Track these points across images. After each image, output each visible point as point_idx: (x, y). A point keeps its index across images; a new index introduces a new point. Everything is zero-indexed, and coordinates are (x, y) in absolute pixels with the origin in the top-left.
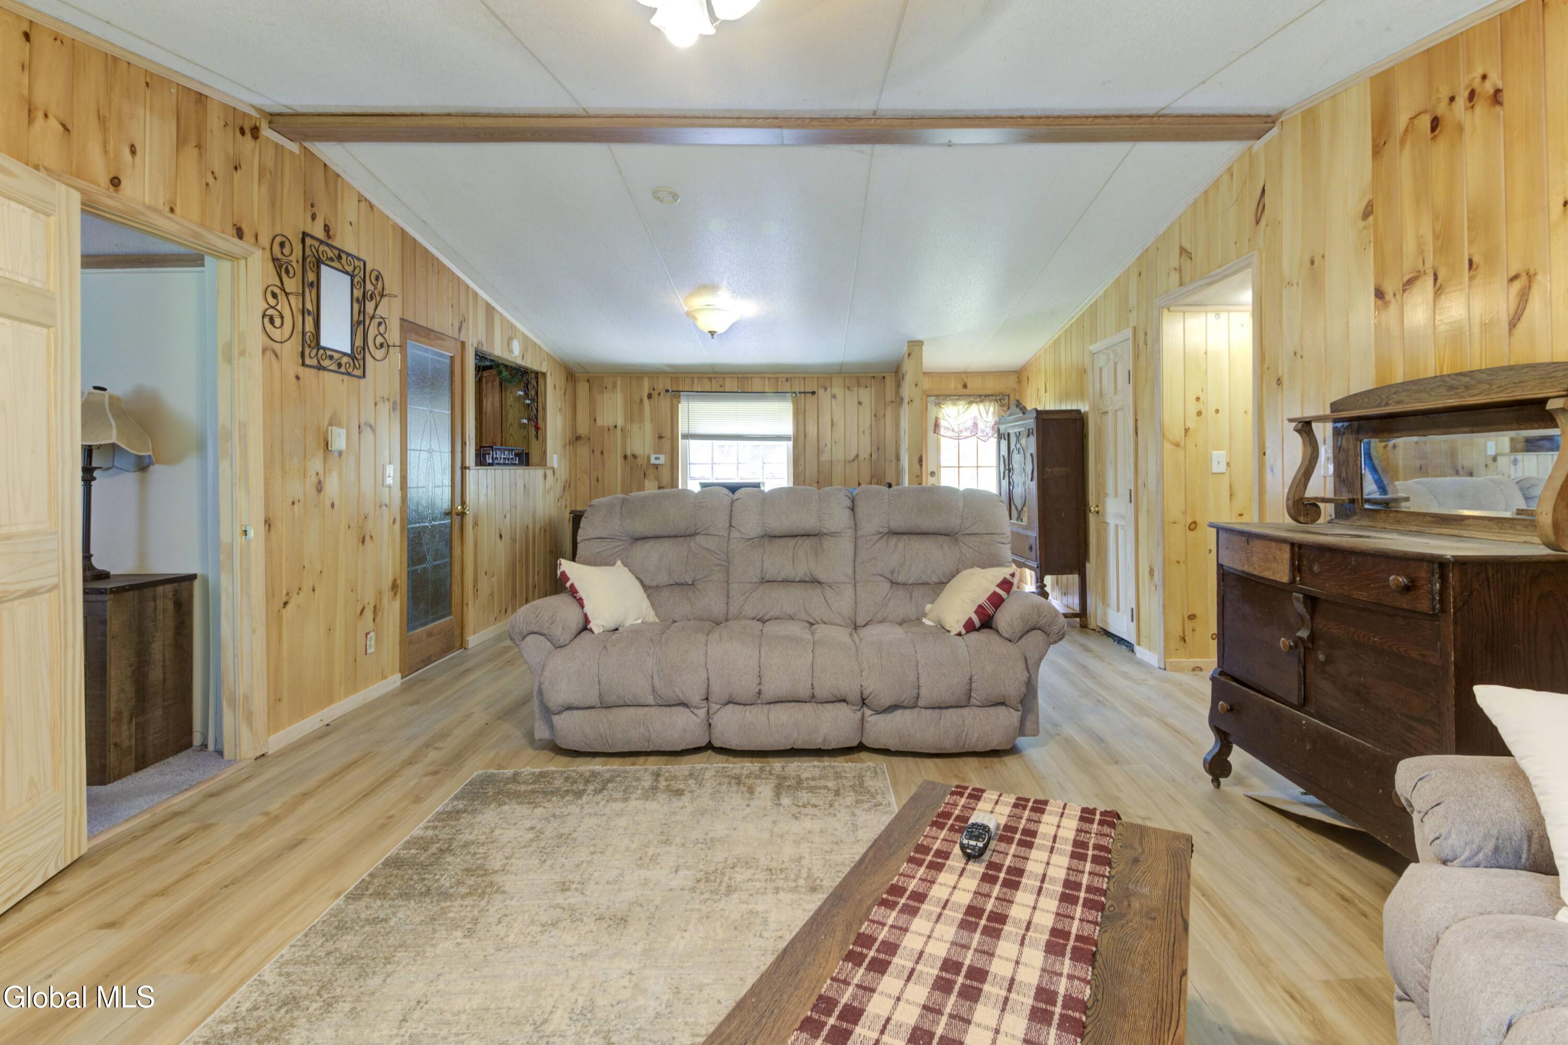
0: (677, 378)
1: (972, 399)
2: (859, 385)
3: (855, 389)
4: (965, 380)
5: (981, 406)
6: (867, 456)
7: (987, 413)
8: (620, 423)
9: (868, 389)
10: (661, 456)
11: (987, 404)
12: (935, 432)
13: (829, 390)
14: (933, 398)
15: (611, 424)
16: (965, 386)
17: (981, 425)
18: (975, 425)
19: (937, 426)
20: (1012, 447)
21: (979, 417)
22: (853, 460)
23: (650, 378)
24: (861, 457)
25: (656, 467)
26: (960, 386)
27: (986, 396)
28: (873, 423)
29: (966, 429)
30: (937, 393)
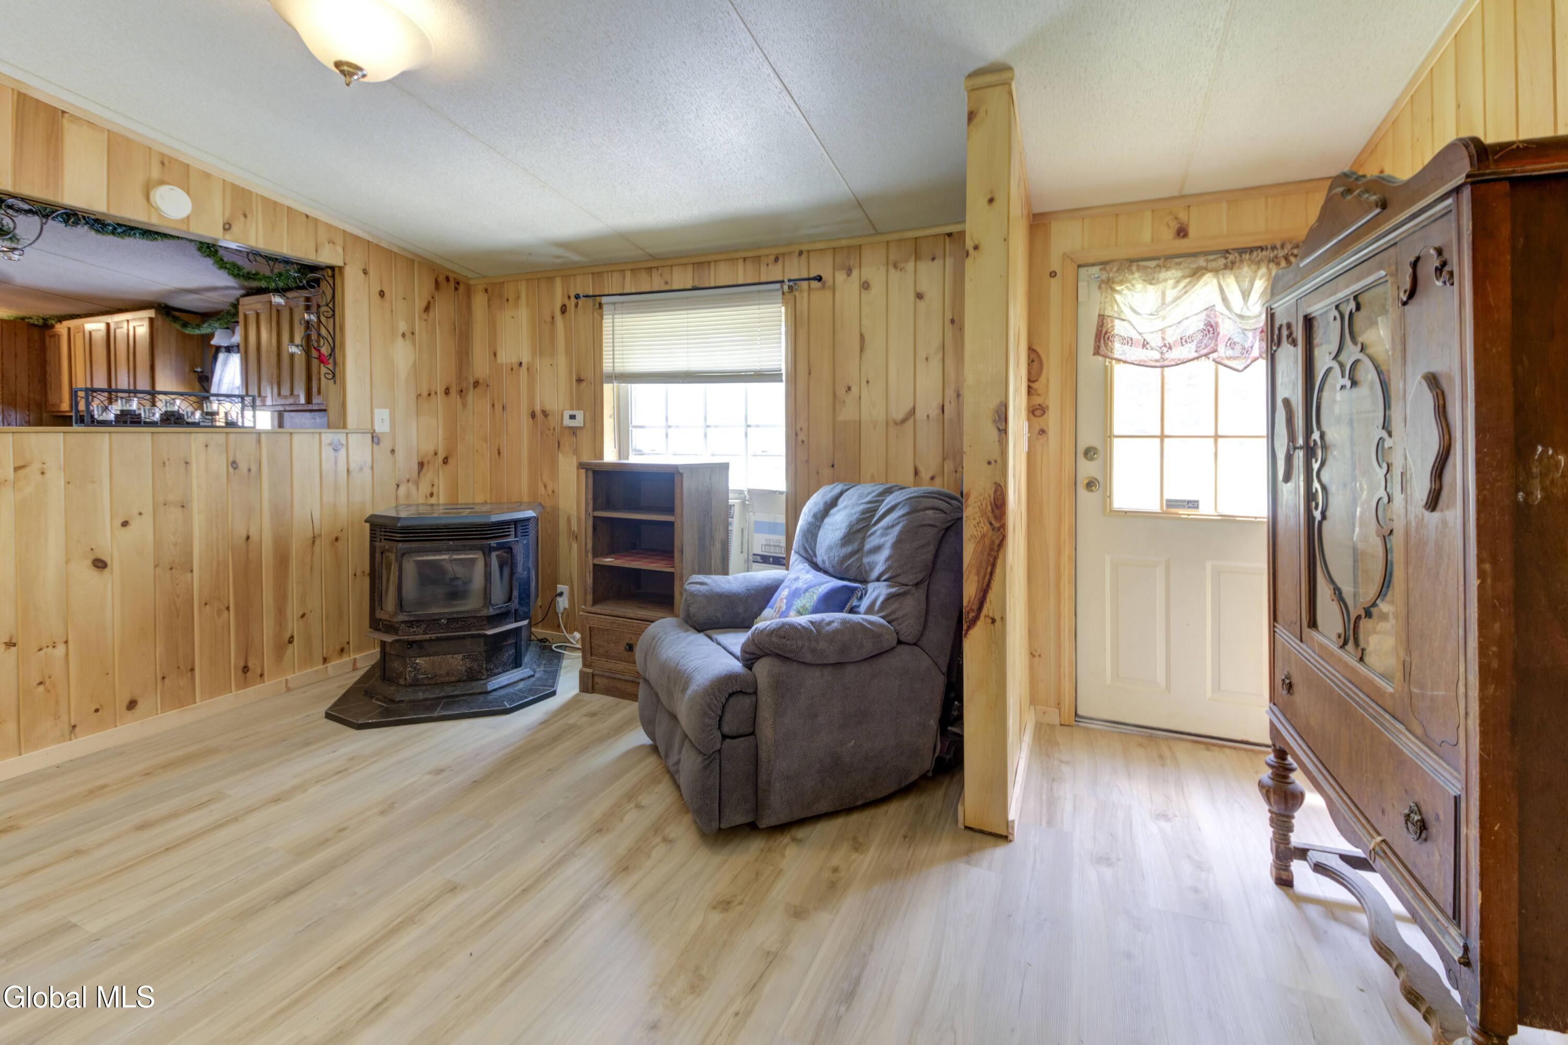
0: (600, 274)
1: (1201, 262)
2: (918, 257)
3: (910, 265)
4: (1183, 216)
5: (1231, 283)
6: (934, 412)
7: (1246, 295)
8: (525, 361)
9: (938, 263)
10: (580, 415)
11: (1246, 270)
12: (1097, 352)
13: (855, 273)
14: (1095, 270)
15: (515, 360)
16: (1182, 232)
17: (1227, 328)
18: (1211, 329)
19: (1103, 337)
20: (1323, 360)
21: (1220, 307)
22: (904, 421)
23: (565, 278)
24: (920, 414)
25: (574, 431)
26: (1167, 234)
27: (1242, 251)
28: (949, 336)
29: (1183, 341)
30: (1104, 255)
